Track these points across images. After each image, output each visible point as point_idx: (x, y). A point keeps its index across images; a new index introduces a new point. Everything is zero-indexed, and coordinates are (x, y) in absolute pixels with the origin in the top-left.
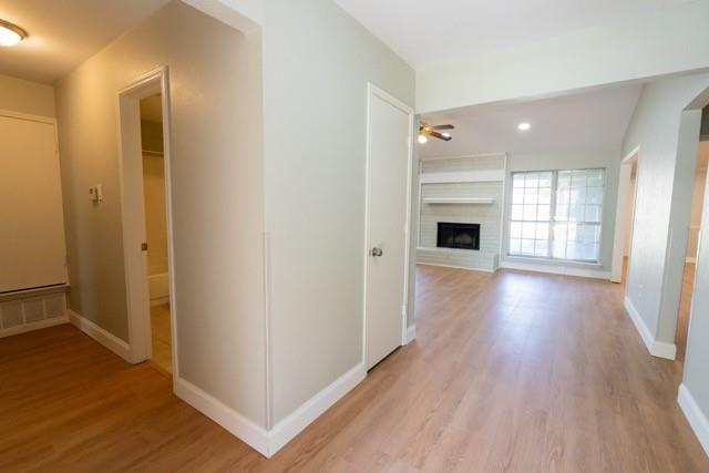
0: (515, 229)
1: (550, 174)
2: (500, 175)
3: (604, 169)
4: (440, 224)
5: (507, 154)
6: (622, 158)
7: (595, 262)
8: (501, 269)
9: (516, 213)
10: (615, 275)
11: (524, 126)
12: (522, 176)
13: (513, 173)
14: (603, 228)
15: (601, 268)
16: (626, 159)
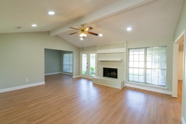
0: (131, 71)
1: (143, 49)
2: (124, 50)
3: (166, 46)
4: (104, 69)
5: (126, 42)
6: (174, 40)
7: (165, 86)
8: (126, 87)
9: (131, 64)
10: (174, 94)
11: (129, 29)
12: (133, 50)
13: (129, 49)
14: (167, 72)
15: (167, 89)
16: (176, 41)
